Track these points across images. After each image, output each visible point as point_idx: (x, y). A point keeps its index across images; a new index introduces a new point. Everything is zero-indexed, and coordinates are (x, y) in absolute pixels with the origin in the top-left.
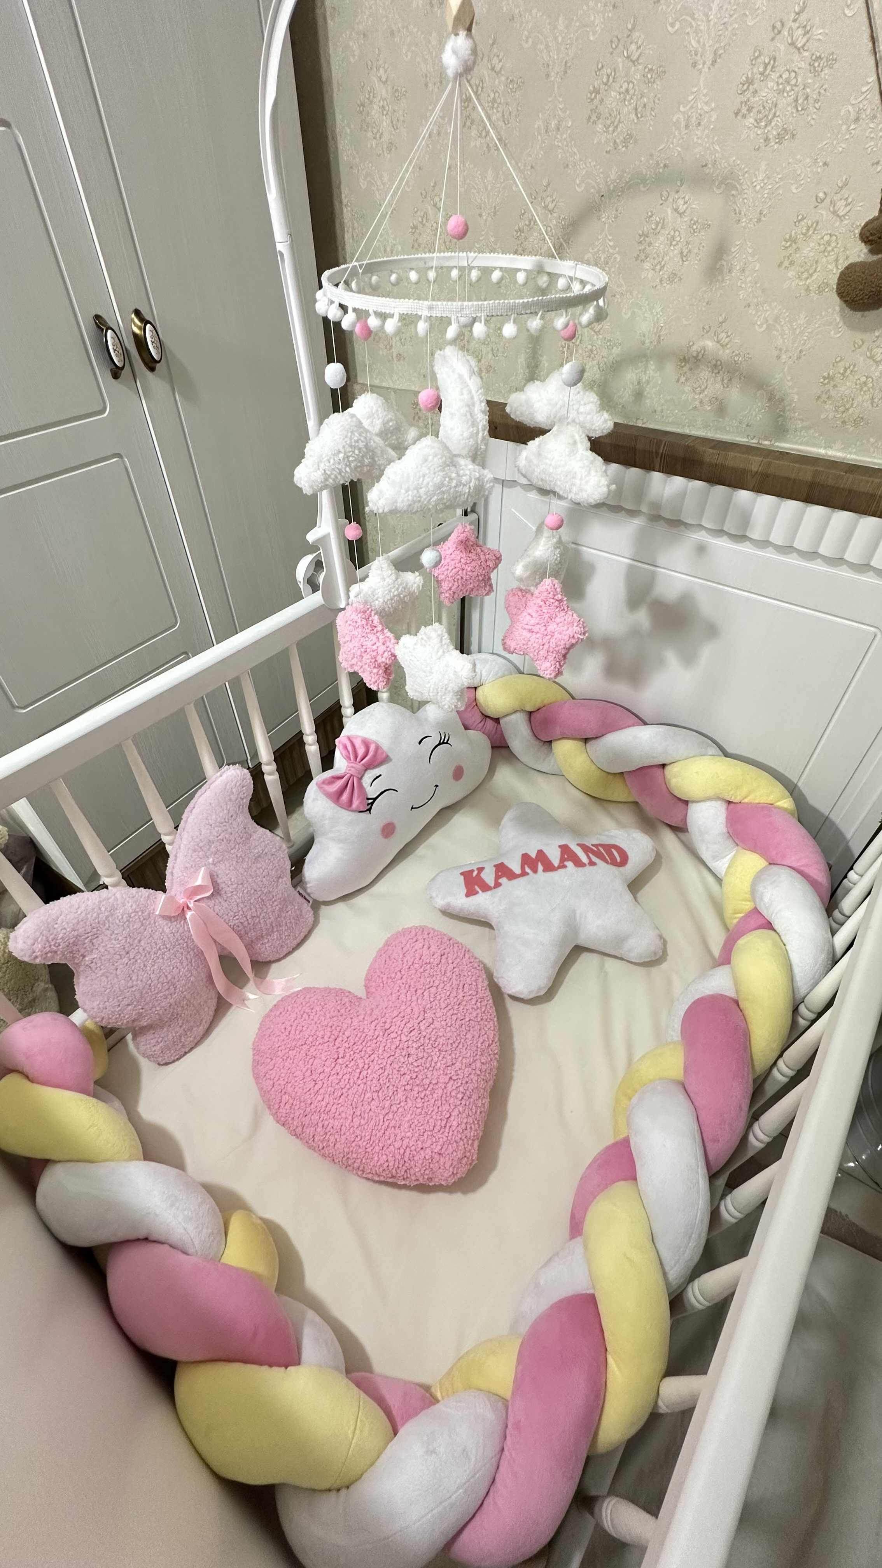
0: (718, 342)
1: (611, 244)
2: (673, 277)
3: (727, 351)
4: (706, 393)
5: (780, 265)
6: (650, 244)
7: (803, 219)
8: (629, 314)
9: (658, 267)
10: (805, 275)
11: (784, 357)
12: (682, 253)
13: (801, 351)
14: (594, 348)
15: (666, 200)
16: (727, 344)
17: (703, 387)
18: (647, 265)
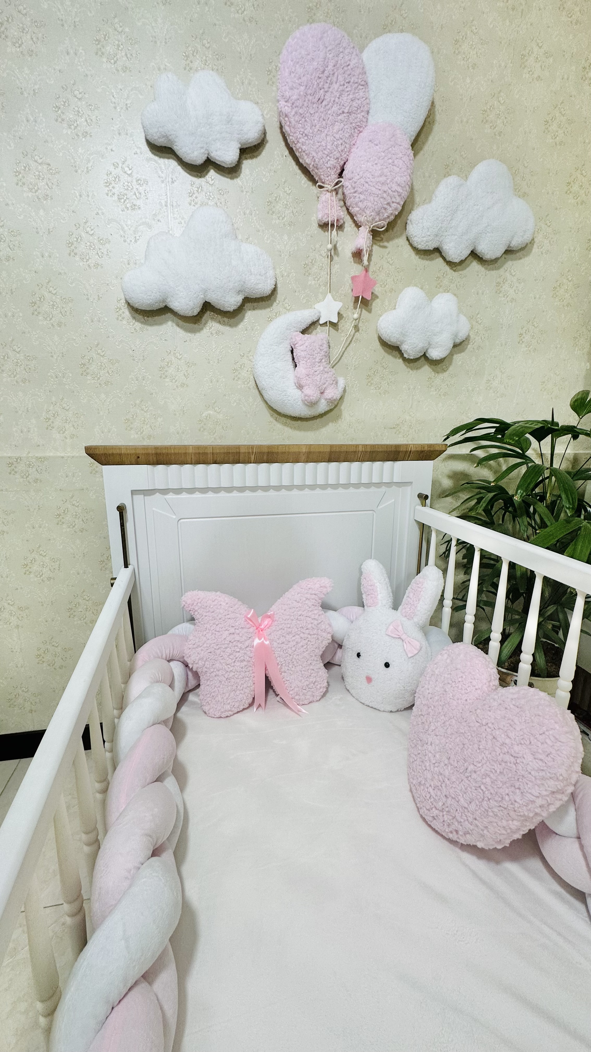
0: (215, 411)
1: (144, 371)
2: (183, 385)
3: (221, 415)
4: (216, 434)
5: (234, 379)
6: (166, 371)
7: (237, 362)
8: (163, 402)
9: (174, 381)
10: (246, 383)
11: (248, 415)
12: (185, 375)
13: (255, 412)
14: (146, 419)
15: (170, 353)
16: (220, 412)
17: (214, 432)
18: (167, 380)
